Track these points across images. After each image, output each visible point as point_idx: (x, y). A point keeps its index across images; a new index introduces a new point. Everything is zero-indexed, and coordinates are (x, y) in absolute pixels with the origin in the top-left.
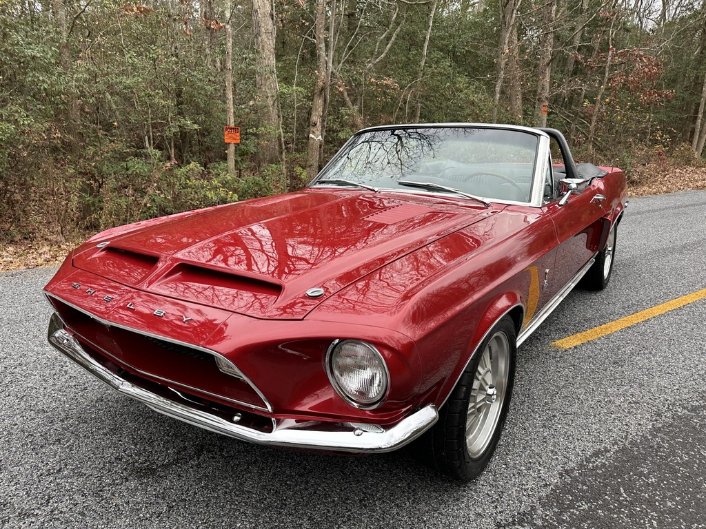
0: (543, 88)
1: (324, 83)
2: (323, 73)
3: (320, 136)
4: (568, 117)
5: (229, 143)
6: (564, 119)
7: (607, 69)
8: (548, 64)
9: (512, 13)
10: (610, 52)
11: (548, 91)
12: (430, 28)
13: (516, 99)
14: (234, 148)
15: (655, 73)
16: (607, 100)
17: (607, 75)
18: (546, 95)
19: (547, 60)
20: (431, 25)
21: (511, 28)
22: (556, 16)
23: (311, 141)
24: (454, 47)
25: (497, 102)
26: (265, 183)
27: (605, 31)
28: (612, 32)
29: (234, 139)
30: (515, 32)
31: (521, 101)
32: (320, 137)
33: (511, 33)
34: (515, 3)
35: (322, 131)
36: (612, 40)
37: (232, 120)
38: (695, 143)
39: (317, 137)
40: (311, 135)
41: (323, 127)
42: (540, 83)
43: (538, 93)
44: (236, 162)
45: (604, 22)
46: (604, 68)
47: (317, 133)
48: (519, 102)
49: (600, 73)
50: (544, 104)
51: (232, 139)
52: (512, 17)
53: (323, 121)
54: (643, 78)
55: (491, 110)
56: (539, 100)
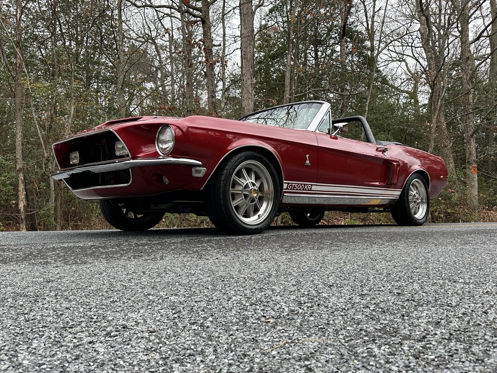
8: (472, 136)
9: (438, 102)
11: (475, 155)
12: (367, 112)
18: (474, 158)
19: (470, 132)
20: (367, 110)
21: (437, 112)
22: (473, 102)
24: (387, 125)
30: (442, 114)
33: (439, 115)
34: (439, 95)
42: (467, 150)
43: (467, 158)
48: (452, 165)
50: (474, 165)
52: (437, 104)
56: (468, 163)
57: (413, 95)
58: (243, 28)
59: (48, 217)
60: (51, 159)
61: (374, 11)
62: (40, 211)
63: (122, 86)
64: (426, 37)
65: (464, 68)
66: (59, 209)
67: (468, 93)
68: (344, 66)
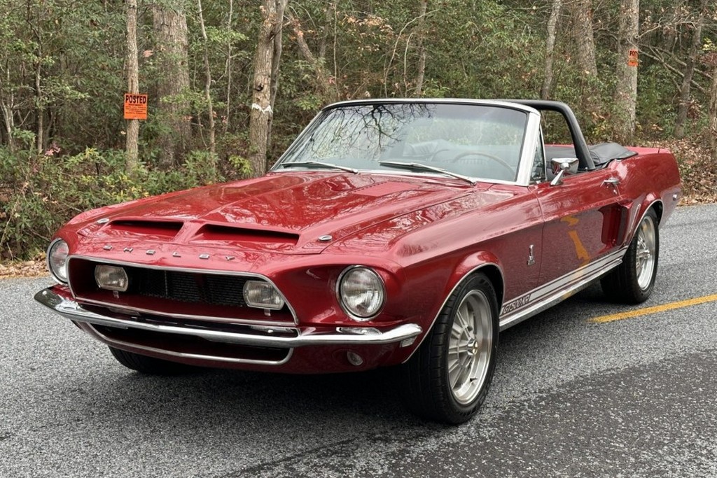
0: (629, 24)
1: (274, 25)
2: (272, 9)
3: (269, 107)
4: (681, 68)
5: (130, 120)
6: (673, 72)
11: (636, 28)
13: (585, 42)
14: (138, 127)
18: (634, 32)
23: (254, 115)
25: (550, 49)
26: (186, 180)
29: (139, 112)
31: (593, 46)
32: (269, 109)
35: (271, 98)
37: (136, 85)
39: (263, 107)
40: (254, 106)
41: (272, 91)
42: (623, 17)
43: (620, 32)
44: (140, 147)
47: (266, 101)
48: (590, 48)
50: (632, 49)
51: (135, 114)
53: (273, 82)
55: (541, 63)
56: (623, 42)
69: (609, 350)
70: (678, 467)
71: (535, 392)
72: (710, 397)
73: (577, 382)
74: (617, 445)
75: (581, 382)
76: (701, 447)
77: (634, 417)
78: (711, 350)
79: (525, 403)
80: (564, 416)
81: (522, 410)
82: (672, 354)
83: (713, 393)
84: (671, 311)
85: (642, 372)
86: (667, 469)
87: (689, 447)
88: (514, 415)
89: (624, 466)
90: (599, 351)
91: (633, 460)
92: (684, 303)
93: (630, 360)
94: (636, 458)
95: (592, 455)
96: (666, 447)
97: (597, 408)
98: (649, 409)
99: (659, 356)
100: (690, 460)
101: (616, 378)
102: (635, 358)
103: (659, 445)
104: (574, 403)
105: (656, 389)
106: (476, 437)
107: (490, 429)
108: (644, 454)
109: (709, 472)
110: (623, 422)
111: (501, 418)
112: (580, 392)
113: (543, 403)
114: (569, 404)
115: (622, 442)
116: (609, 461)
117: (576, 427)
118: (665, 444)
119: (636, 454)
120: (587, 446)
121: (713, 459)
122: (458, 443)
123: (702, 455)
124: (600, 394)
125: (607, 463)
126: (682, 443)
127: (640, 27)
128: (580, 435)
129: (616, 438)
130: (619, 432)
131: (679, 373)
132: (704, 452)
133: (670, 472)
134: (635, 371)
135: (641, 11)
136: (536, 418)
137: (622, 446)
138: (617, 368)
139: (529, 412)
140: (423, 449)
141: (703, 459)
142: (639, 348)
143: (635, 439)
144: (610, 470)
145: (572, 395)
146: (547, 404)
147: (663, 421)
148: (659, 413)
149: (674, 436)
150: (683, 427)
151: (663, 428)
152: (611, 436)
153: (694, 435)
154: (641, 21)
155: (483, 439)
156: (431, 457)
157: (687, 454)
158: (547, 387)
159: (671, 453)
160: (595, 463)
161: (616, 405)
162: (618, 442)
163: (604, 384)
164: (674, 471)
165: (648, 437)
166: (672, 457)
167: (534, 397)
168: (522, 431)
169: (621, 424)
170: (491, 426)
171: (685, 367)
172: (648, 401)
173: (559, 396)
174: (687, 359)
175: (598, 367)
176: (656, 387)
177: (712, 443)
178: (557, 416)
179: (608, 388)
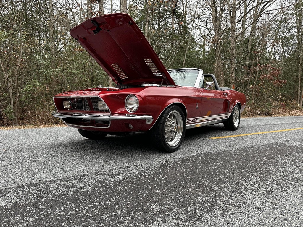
0: (232, 79)
4: (245, 91)
7: (257, 72)
8: (233, 70)
9: (218, 52)
10: (258, 66)
12: (186, 57)
15: (278, 74)
16: (259, 84)
17: (257, 74)
18: (233, 81)
19: (233, 69)
21: (218, 57)
22: (235, 53)
24: (195, 64)
27: (255, 58)
28: (258, 59)
33: (219, 59)
34: (219, 49)
36: (259, 61)
38: (299, 101)
42: (231, 77)
43: (230, 81)
45: (255, 55)
46: (256, 72)
48: (223, 84)
49: (255, 73)
50: (233, 85)
52: (218, 54)
54: (273, 75)
56: (231, 83)
57: (203, 47)
58: (122, 6)
59: (9, 113)
60: (10, 79)
61: (187, 2)
62: (4, 110)
63: (53, 36)
64: (214, 18)
65: (232, 36)
66: (16, 108)
67: (233, 49)
68: (173, 30)
69: (212, 146)
70: (229, 194)
71: (178, 158)
72: (248, 163)
73: (196, 156)
74: (203, 181)
75: (198, 156)
76: (242, 184)
77: (215, 170)
78: (249, 148)
79: (172, 162)
80: (185, 167)
81: (169, 165)
82: (235, 148)
83: (249, 162)
84: (237, 137)
85: (223, 153)
86: (223, 195)
87: (236, 184)
88: (165, 166)
89: (203, 192)
90: (209, 146)
91: (208, 189)
92: (242, 135)
93: (220, 150)
94: (210, 188)
95: (190, 186)
96: (225, 184)
97: (200, 165)
98: (222, 167)
99: (230, 149)
100: (236, 191)
101: (211, 155)
102: (221, 149)
103: (222, 183)
104: (192, 163)
105: (226, 160)
106: (143, 175)
107: (151, 171)
108: (214, 186)
109: (244, 198)
110: (209, 171)
111: (159, 167)
112: (196, 159)
113: (179, 162)
114: (189, 163)
115: (206, 181)
116: (196, 189)
117: (188, 172)
118: (226, 182)
119: (210, 186)
120: (189, 181)
121: (247, 191)
122: (133, 177)
123: (242, 188)
124: (203, 160)
125: (195, 190)
126: (233, 182)
127: (235, 79)
128: (188, 176)
129: (204, 178)
130: (206, 176)
131: (237, 154)
132: (243, 187)
133: (225, 197)
134: (220, 153)
135: (235, 76)
136: (173, 168)
137: (205, 182)
138: (214, 152)
139: (172, 166)
140: (115, 179)
141: (242, 190)
142: (223, 146)
143: (212, 179)
144: (195, 194)
145: (192, 160)
146: (181, 163)
147: (227, 172)
148: (225, 169)
149: (230, 178)
150: (235, 175)
151: (226, 175)
152: (202, 177)
153: (239, 178)
154: (235, 78)
155: (145, 176)
156: (116, 183)
157: (235, 188)
158: (184, 156)
159: (227, 187)
160: (189, 190)
161: (209, 164)
162: (204, 180)
163: (207, 157)
164: (227, 196)
165: (218, 178)
166: (227, 189)
167: (176, 160)
168: (164, 173)
169: (208, 172)
170: (153, 170)
171: (239, 153)
172: (222, 163)
173: (187, 160)
174: (240, 150)
175: (206, 151)
176: (227, 159)
177: (247, 182)
178: (182, 168)
179: (208, 158)
